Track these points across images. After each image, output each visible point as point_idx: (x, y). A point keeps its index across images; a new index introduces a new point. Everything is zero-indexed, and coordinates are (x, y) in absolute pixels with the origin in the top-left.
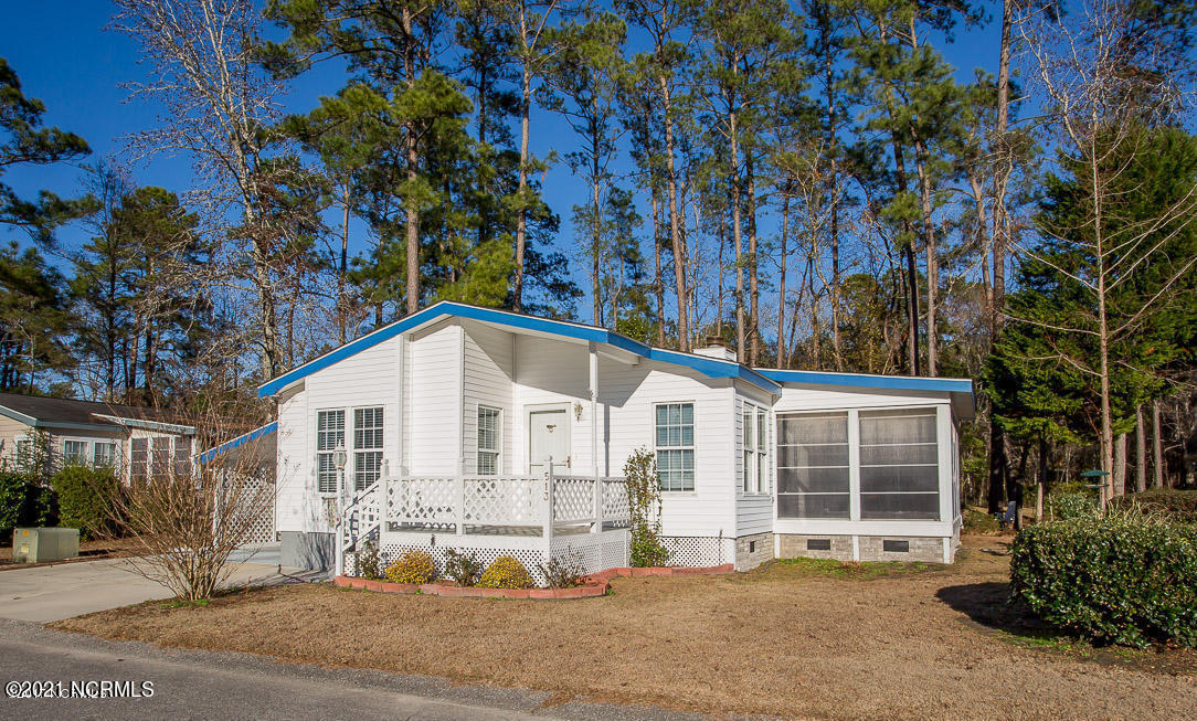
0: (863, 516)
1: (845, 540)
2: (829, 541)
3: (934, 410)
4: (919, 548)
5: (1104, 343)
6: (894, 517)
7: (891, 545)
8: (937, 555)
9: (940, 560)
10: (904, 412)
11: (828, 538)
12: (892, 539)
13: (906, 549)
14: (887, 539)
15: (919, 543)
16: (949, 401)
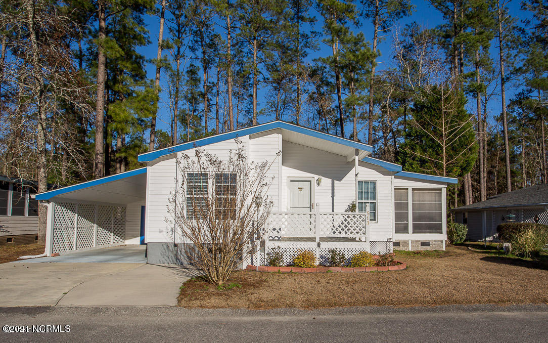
0: (414, 232)
1: (406, 242)
2: (399, 242)
3: (441, 190)
4: (434, 244)
5: (445, 166)
6: (425, 232)
7: (424, 244)
8: (441, 247)
9: (442, 249)
10: (429, 190)
11: (399, 241)
12: (424, 241)
13: (429, 245)
14: (422, 241)
15: (434, 243)
16: (447, 186)
